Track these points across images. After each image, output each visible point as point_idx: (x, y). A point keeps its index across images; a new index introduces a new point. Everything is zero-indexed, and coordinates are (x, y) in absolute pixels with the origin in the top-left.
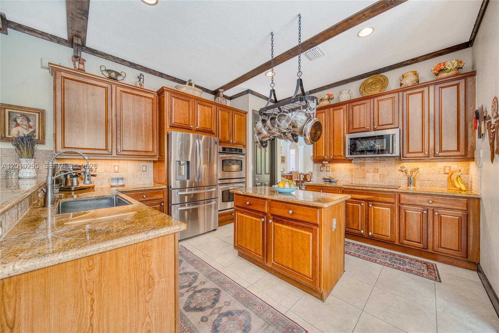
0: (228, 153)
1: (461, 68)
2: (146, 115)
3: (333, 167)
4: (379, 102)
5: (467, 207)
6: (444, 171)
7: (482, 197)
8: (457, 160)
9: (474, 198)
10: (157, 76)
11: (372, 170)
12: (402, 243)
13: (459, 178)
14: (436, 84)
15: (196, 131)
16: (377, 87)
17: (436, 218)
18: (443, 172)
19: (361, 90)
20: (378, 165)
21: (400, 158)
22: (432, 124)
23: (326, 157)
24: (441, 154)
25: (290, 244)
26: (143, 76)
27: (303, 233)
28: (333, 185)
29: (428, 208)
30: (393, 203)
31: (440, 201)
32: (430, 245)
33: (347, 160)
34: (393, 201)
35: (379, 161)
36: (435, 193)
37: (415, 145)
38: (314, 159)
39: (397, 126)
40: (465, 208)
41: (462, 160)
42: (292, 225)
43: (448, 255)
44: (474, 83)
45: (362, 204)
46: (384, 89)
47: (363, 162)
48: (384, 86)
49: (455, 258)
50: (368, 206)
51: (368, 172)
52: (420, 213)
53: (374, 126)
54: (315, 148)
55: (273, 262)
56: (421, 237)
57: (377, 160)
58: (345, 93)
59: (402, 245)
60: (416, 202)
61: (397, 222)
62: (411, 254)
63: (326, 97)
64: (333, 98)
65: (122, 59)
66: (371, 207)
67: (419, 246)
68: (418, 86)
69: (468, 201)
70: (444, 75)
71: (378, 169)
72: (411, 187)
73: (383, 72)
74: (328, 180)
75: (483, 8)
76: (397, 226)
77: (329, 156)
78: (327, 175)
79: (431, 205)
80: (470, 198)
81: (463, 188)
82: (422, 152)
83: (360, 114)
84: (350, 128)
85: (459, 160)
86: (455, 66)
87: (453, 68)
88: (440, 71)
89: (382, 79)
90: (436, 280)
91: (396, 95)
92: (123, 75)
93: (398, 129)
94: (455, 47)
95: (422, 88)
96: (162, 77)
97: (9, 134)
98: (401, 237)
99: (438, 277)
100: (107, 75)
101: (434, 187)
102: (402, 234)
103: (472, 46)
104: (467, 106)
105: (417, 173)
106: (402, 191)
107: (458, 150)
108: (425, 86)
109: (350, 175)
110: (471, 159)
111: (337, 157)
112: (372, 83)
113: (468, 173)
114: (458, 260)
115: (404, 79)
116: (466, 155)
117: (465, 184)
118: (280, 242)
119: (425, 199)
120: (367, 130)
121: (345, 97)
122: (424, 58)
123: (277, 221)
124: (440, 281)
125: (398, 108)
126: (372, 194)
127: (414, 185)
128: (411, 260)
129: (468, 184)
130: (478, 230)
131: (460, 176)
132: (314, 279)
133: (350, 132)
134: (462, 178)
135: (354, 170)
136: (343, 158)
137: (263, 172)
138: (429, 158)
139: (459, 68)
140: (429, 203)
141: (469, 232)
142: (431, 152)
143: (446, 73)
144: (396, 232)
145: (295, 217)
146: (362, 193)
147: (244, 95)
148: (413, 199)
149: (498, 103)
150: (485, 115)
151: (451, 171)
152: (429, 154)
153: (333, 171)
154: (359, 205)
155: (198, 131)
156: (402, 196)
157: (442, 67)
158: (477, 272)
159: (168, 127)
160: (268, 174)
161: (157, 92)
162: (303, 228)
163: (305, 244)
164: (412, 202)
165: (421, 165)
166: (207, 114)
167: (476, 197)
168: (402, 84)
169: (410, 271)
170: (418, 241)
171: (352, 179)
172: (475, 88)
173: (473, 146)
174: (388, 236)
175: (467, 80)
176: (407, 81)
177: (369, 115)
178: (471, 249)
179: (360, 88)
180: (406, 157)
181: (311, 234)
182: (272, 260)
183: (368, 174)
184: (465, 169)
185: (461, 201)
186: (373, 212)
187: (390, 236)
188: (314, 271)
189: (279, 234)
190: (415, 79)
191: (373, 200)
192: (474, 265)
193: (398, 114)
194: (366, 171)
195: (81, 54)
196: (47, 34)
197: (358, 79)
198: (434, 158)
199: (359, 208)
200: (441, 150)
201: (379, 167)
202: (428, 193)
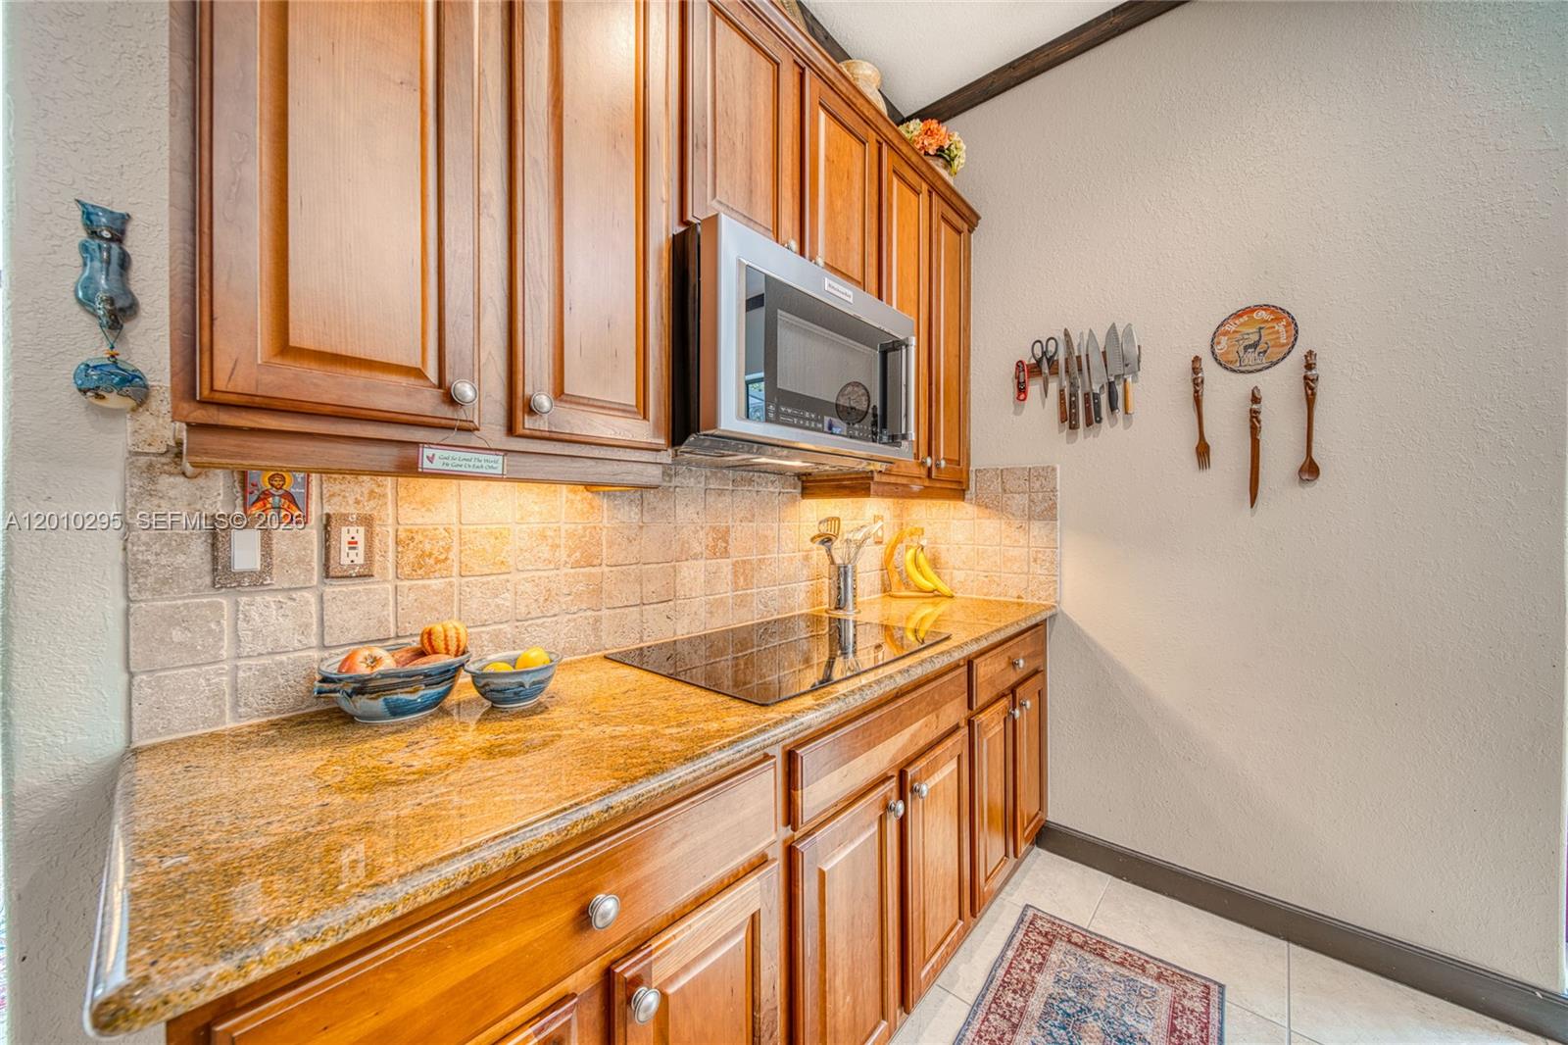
3: (413, 517)
11: (705, 542)
20: (728, 511)
81: (944, 587)
107: (959, 459)
109: (581, 587)
131: (923, 549)
171: (597, 620)
201: (730, 522)
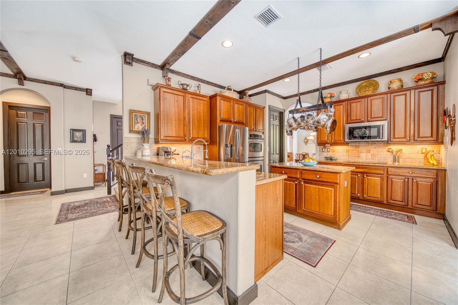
0: (252, 138)
1: (435, 78)
2: (203, 113)
3: (333, 148)
4: (371, 101)
5: (437, 176)
6: (422, 151)
7: (447, 170)
8: (430, 143)
9: (442, 170)
10: (205, 84)
11: (365, 151)
12: (389, 202)
13: (432, 156)
14: (416, 89)
15: (234, 123)
16: (370, 89)
17: (415, 184)
18: (420, 152)
19: (357, 91)
20: (370, 147)
21: (388, 142)
22: (412, 118)
23: (328, 141)
24: (419, 139)
25: (317, 197)
26: (200, 85)
27: (327, 189)
28: (334, 162)
29: (409, 177)
30: (383, 174)
31: (418, 172)
32: (410, 203)
33: (346, 143)
34: (382, 172)
35: (371, 144)
36: (413, 167)
37: (400, 131)
38: (318, 143)
39: (386, 119)
40: (435, 177)
41: (435, 143)
42: (319, 185)
43: (423, 210)
44: (444, 89)
45: (359, 175)
46: (376, 91)
47: (358, 144)
48: (376, 88)
49: (427, 211)
50: (363, 177)
51: (362, 152)
52: (402, 181)
53: (367, 119)
54: (319, 134)
55: (304, 209)
56: (403, 198)
57: (370, 143)
58: (345, 93)
59: (389, 204)
60: (400, 173)
61: (385, 188)
62: (396, 210)
63: (329, 95)
64: (334, 96)
65: (186, 75)
66: (365, 177)
67: (401, 204)
68: (402, 89)
69: (437, 172)
70: (422, 83)
71: (370, 150)
72: (396, 163)
73: (374, 77)
74: (330, 159)
75: (449, 42)
76: (385, 190)
77: (331, 140)
78: (328, 154)
79: (411, 175)
80: (439, 169)
81: (435, 163)
82: (405, 138)
83: (356, 109)
84: (348, 119)
85: (433, 143)
86: (430, 77)
87: (428, 78)
88: (419, 79)
89: (374, 83)
90: (413, 223)
91: (385, 96)
92: (190, 85)
93: (387, 121)
94: (431, 61)
95: (405, 92)
96: (208, 84)
97: (134, 129)
98: (388, 198)
99: (414, 222)
100: (181, 87)
101: (413, 163)
102: (389, 196)
103: (444, 61)
104: (439, 106)
105: (400, 153)
106: (389, 166)
107: (432, 136)
108: (408, 90)
110: (441, 143)
111: (338, 141)
112: (366, 86)
113: (440, 153)
114: (429, 212)
115: (392, 84)
116: (437, 140)
117: (437, 161)
118: (310, 196)
119: (406, 171)
120: (362, 121)
121: (344, 96)
122: (407, 68)
123: (307, 183)
124: (416, 224)
125: (386, 105)
126: (367, 168)
127: (398, 162)
128: (396, 213)
129: (439, 161)
130: (444, 192)
131: (433, 155)
132: (335, 216)
133: (348, 122)
134: (435, 157)
135: (351, 150)
136: (343, 142)
137: (275, 153)
138: (410, 142)
139: (433, 78)
140: (409, 173)
141: (438, 193)
142: (412, 137)
143: (423, 81)
144: (385, 195)
145: (321, 179)
146: (359, 167)
147: (262, 93)
148: (398, 171)
149: (455, 108)
150: (449, 114)
151: (427, 151)
152: (410, 139)
153: (333, 151)
154: (356, 176)
155: (236, 123)
156: (390, 169)
157: (421, 77)
158: (444, 220)
159: (219, 121)
160: (278, 154)
161: (209, 97)
162: (327, 186)
163: (329, 196)
164: (397, 173)
165: (404, 147)
166: (240, 110)
167: (443, 169)
168: (390, 88)
169: (396, 219)
170: (401, 201)
171: (349, 158)
172: (445, 93)
173: (443, 134)
174: (379, 198)
175: (439, 87)
176: (394, 86)
177: (363, 111)
178: (439, 204)
179: (357, 89)
180: (393, 141)
181: (333, 189)
182: (303, 208)
183: (362, 154)
184: (437, 150)
185: (432, 172)
186: (367, 181)
187: (380, 198)
188: (335, 212)
189: (309, 191)
190: (400, 85)
191: (367, 172)
192: (441, 215)
193: (386, 110)
194: (360, 151)
195: (168, 74)
196: (150, 63)
197: (354, 82)
198: (414, 142)
199: (356, 178)
200: (419, 137)
201: (371, 149)
202: (409, 167)
